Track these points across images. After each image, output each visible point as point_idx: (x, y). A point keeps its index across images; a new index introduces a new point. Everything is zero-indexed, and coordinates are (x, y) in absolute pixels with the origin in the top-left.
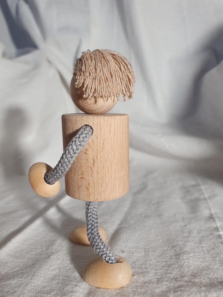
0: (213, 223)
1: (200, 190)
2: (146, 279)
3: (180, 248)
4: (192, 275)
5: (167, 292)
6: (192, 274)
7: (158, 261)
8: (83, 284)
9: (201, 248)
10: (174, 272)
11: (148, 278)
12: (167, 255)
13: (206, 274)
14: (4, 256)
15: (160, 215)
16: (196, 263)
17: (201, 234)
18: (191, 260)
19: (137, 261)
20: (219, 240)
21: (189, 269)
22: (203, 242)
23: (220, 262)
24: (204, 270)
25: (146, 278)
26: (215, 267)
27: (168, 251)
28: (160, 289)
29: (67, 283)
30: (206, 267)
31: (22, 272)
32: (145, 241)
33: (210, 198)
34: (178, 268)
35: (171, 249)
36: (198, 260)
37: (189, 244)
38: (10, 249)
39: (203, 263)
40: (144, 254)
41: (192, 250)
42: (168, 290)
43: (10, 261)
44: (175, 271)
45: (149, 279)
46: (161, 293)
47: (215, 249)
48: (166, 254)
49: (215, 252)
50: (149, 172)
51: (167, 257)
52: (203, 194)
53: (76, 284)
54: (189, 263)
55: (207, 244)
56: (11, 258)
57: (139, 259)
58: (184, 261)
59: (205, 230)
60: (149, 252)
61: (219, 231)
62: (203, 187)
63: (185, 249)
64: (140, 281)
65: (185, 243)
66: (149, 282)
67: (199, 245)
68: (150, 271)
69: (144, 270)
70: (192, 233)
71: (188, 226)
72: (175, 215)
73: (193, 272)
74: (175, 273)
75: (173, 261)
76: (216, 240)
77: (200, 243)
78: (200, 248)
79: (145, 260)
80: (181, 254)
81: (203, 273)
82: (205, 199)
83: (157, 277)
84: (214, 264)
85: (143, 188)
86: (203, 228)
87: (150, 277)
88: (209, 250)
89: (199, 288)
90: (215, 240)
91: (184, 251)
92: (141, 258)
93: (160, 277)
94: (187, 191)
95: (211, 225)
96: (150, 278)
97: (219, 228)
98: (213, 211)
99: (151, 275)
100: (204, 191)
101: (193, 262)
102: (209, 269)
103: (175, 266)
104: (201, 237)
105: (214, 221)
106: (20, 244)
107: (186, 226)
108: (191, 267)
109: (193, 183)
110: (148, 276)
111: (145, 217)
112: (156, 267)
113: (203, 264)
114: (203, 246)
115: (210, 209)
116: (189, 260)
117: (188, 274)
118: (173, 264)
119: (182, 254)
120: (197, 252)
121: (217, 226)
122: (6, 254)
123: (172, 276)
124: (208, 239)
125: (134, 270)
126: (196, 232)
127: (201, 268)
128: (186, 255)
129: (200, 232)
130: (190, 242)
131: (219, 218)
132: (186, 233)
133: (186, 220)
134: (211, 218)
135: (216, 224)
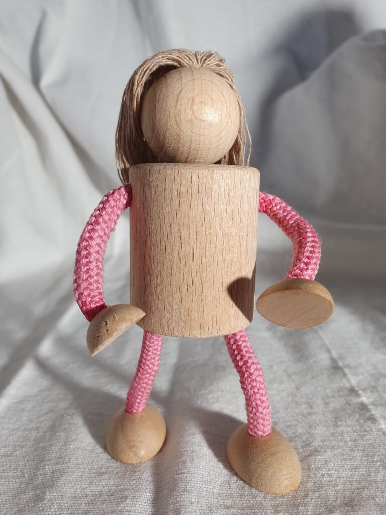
0: (344, 380)
3: (303, 441)
4: (346, 505)
6: (345, 502)
10: (309, 500)
13: (370, 497)
16: (344, 474)
17: (331, 407)
18: (333, 469)
20: (365, 414)
21: (336, 491)
22: (339, 423)
23: (383, 466)
24: (363, 489)
26: (379, 478)
30: (363, 480)
34: (315, 491)
36: (344, 466)
37: (316, 432)
39: (356, 471)
41: (325, 443)
44: (311, 499)
47: (365, 435)
49: (368, 443)
54: (331, 476)
55: (348, 426)
58: (320, 472)
59: (333, 397)
61: (359, 396)
63: (315, 444)
65: (310, 428)
67: (334, 430)
68: (263, 502)
69: (252, 502)
71: (303, 389)
73: (345, 497)
74: (312, 503)
76: (360, 415)
77: (336, 426)
78: (338, 437)
80: (309, 455)
81: (364, 495)
84: (375, 472)
86: (329, 392)
88: (356, 440)
90: (358, 415)
91: (314, 447)
95: (342, 385)
97: (357, 389)
98: (335, 354)
101: (337, 472)
102: (370, 484)
103: (308, 486)
104: (333, 411)
105: (345, 375)
107: (297, 388)
108: (337, 486)
113: (357, 474)
114: (343, 431)
115: (328, 350)
116: (329, 470)
117: (337, 502)
119: (312, 455)
121: (351, 384)
124: (347, 416)
126: (319, 401)
127: (354, 483)
128: (320, 457)
129: (328, 401)
130: (317, 425)
131: (348, 366)
132: (304, 406)
133: (293, 377)
134: (336, 368)
135: (349, 381)
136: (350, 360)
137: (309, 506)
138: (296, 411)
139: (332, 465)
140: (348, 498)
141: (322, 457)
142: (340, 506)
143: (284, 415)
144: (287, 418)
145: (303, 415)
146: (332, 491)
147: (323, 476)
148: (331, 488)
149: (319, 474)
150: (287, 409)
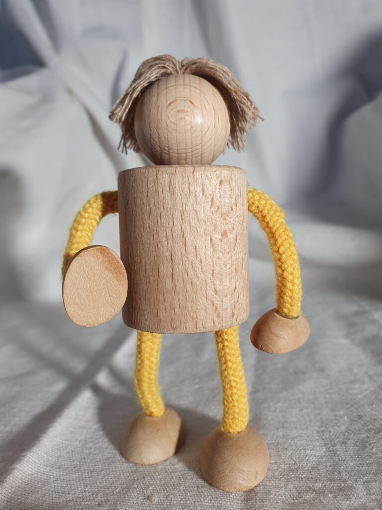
1: (374, 321)
2: (356, 502)
7: (361, 464)
11: (357, 500)
12: (374, 450)
14: (39, 465)
15: (322, 370)
19: (318, 465)
25: (354, 500)
27: (371, 442)
32: (318, 424)
35: (375, 437)
38: (48, 450)
40: (326, 452)
45: (360, 503)
48: (371, 447)
51: (376, 453)
56: (54, 472)
57: (320, 462)
60: (335, 445)
62: (377, 315)
64: (343, 507)
66: (362, 508)
79: (334, 464)
83: (373, 497)
87: (361, 498)
92: (324, 460)
93: (380, 497)
94: (350, 324)
96: (362, 500)
99: (361, 494)
106: (66, 440)
109: (353, 308)
110: (356, 496)
111: (296, 373)
112: (364, 476)
122: (42, 461)
125: (321, 484)
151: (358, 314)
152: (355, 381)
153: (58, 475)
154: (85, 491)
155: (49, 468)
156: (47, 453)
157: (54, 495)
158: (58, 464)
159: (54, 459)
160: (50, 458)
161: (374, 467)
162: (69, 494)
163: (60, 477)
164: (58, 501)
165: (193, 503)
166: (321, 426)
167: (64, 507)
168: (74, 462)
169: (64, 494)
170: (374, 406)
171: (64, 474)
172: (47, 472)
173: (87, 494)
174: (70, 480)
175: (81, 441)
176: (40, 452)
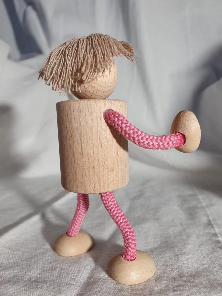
0: (212, 230)
1: (198, 200)
4: (191, 276)
5: (166, 290)
7: (157, 261)
8: (80, 278)
9: (200, 251)
12: (166, 255)
13: (205, 275)
16: (195, 265)
17: (200, 239)
18: (190, 262)
20: (218, 245)
21: (188, 271)
22: (202, 246)
23: (219, 266)
24: (203, 272)
28: (159, 287)
29: (64, 275)
30: (205, 269)
31: (17, 264)
33: (207, 206)
34: (177, 269)
36: (197, 262)
39: (202, 265)
41: (191, 252)
42: (167, 288)
43: (5, 253)
44: (174, 272)
46: (159, 291)
47: (214, 253)
49: (215, 257)
50: (146, 181)
52: (201, 203)
53: (73, 277)
54: (188, 264)
55: (206, 248)
56: (7, 250)
59: (203, 235)
61: (218, 237)
62: (200, 197)
63: (185, 251)
65: (184, 245)
67: (198, 248)
70: (191, 237)
71: (187, 231)
72: (173, 221)
73: (192, 274)
75: (172, 261)
76: (214, 245)
77: (200, 247)
80: (180, 254)
82: (203, 208)
84: (213, 267)
85: (141, 194)
86: (201, 233)
88: (208, 254)
89: (199, 289)
90: (213, 245)
91: (183, 252)
94: (184, 200)
95: (210, 231)
97: (217, 234)
98: (211, 218)
100: (202, 200)
101: (192, 264)
102: (208, 271)
104: (200, 241)
105: (213, 227)
107: (184, 230)
108: (190, 269)
109: (190, 192)
111: (143, 219)
113: (203, 266)
114: (202, 250)
115: (208, 216)
116: (188, 262)
117: (187, 275)
118: (171, 264)
120: (196, 254)
121: (215, 232)
123: (171, 276)
124: (207, 244)
126: (195, 236)
127: (200, 270)
128: (185, 256)
129: (199, 236)
130: (189, 244)
131: (217, 224)
132: (185, 237)
133: (184, 226)
134: (209, 224)
135: (214, 230)
136: (219, 222)
137: (171, 274)
138: (180, 238)
139: (191, 261)
140: (193, 274)
141: (187, 256)
142: (187, 276)
143: (173, 239)
144: (174, 240)
145: (183, 240)
146: (186, 270)
147: (184, 264)
148: (186, 269)
149: (182, 263)
150: (175, 237)
151: (191, 195)
152: (173, 226)
153: (8, 252)
154: (19, 259)
155: (4, 248)
156: (5, 242)
157: (3, 260)
158: (9, 247)
159: (8, 245)
160: (6, 244)
161: (162, 263)
162: (10, 260)
163: (9, 252)
164: (4, 262)
165: (67, 268)
166: (145, 244)
167: (6, 265)
168: (17, 247)
169: (8, 260)
170: (176, 238)
171: (11, 251)
172: (3, 250)
173: (19, 260)
174: (13, 254)
175: (24, 239)
176: (2, 241)
